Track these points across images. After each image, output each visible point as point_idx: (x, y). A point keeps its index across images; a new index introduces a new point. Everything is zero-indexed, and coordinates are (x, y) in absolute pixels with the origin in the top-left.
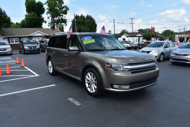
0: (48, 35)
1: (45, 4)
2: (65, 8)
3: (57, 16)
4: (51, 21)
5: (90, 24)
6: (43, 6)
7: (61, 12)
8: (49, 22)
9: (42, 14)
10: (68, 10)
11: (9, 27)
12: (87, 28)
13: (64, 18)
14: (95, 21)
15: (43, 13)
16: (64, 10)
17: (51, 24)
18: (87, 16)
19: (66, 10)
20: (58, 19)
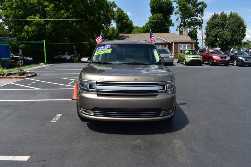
0: (171, 42)
1: (174, 2)
2: (201, 5)
3: (189, 16)
4: (180, 23)
5: (234, 26)
6: (171, 4)
7: (196, 11)
8: (178, 25)
9: (170, 15)
10: (206, 7)
11: (130, 32)
12: (228, 32)
13: (199, 18)
14: (244, 21)
15: (172, 14)
16: (200, 8)
17: (180, 28)
18: (231, 14)
19: (202, 7)
20: (190, 20)
